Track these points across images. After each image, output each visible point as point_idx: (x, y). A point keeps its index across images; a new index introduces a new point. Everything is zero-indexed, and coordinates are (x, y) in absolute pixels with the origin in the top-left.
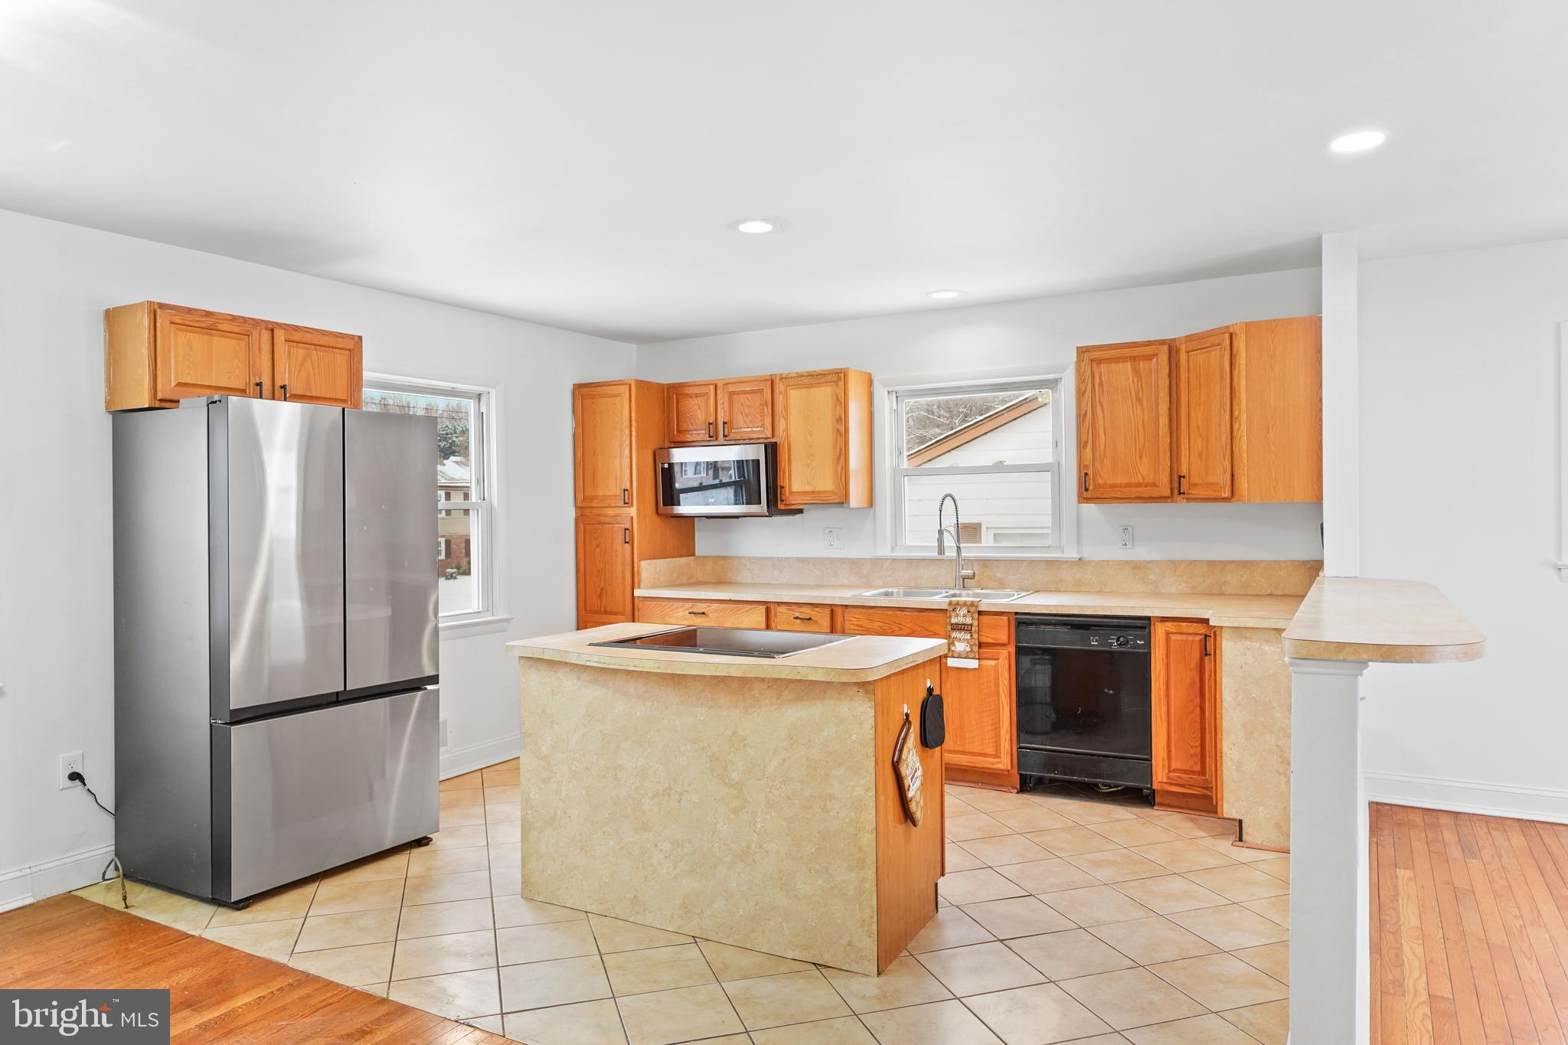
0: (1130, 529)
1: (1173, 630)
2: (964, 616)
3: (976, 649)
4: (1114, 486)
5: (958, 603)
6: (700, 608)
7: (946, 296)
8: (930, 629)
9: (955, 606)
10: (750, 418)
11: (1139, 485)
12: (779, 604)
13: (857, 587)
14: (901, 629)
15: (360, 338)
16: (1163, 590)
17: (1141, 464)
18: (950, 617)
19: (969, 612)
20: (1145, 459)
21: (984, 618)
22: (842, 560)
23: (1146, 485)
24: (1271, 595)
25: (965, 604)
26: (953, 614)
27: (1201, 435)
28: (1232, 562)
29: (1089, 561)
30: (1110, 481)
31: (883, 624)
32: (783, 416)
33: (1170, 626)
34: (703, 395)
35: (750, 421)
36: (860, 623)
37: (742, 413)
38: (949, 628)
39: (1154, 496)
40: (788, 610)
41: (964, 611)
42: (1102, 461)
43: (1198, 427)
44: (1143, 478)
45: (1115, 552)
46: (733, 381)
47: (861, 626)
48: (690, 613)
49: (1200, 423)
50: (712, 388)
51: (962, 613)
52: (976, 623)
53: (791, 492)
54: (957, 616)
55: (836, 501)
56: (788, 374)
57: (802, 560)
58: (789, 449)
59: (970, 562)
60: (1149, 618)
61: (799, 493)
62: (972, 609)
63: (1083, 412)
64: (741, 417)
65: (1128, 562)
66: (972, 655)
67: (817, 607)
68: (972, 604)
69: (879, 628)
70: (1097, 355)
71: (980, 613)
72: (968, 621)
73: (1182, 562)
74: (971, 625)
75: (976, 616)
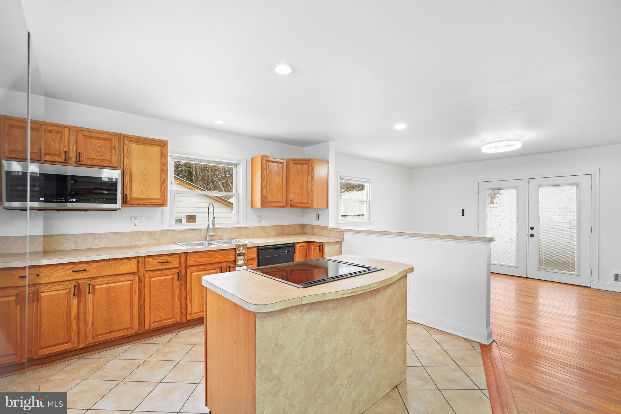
0: (261, 216)
1: (300, 246)
2: (242, 250)
3: (246, 262)
4: (271, 202)
5: (240, 245)
6: (81, 267)
7: (220, 123)
9: (238, 247)
10: (101, 154)
11: (278, 202)
12: (145, 257)
13: (153, 245)
14: (215, 259)
16: (270, 235)
18: (237, 251)
19: (244, 248)
20: (280, 194)
21: (249, 250)
22: (144, 233)
23: (280, 202)
24: (294, 234)
25: (242, 245)
26: (238, 250)
27: (299, 188)
28: (286, 225)
29: (250, 227)
30: (271, 201)
31: (206, 258)
32: (127, 157)
34: (58, 132)
35: (101, 155)
36: (195, 260)
37: (94, 150)
38: (236, 255)
39: (282, 205)
40: (153, 259)
41: (242, 248)
42: (269, 194)
44: (279, 200)
45: (256, 224)
46: (86, 130)
47: (196, 261)
48: (73, 271)
50: (67, 130)
51: (241, 249)
52: (246, 252)
53: (132, 198)
55: (161, 203)
56: (130, 135)
57: (117, 234)
58: (131, 175)
60: (294, 243)
61: (137, 198)
62: (245, 247)
64: (93, 152)
65: (261, 227)
66: (244, 265)
67: (171, 255)
68: (245, 245)
69: (205, 261)
71: (248, 248)
72: (244, 252)
75: (246, 249)
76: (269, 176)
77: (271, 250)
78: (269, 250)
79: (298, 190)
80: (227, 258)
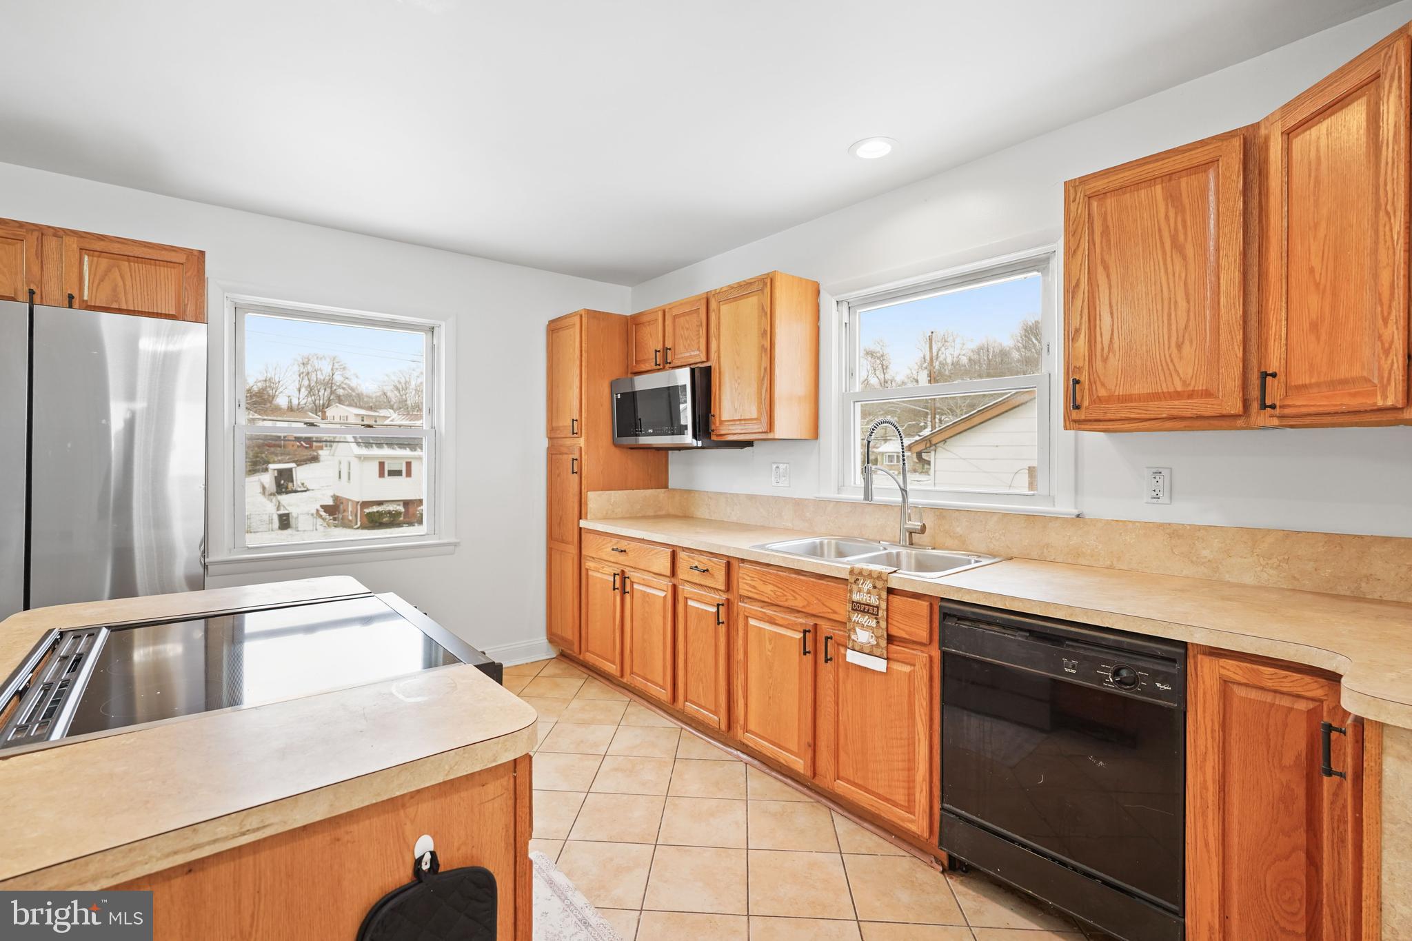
0: (1165, 473)
1: (1238, 678)
2: (869, 592)
3: (883, 643)
5: (860, 573)
8: (827, 604)
9: (857, 577)
10: (688, 342)
11: (1178, 395)
12: (683, 549)
14: (796, 599)
15: (202, 253)
17: (1181, 358)
18: (851, 591)
19: (875, 587)
20: (1187, 348)
21: (896, 600)
22: (788, 501)
23: (1191, 395)
25: (870, 575)
26: (854, 586)
27: (1317, 285)
29: (1092, 520)
30: (1120, 391)
31: (776, 589)
32: (716, 338)
33: (1232, 669)
34: (655, 323)
35: (689, 345)
36: (752, 583)
37: (682, 337)
38: (849, 606)
39: (1206, 414)
41: (868, 586)
42: (1105, 360)
43: (1312, 270)
44: (1184, 383)
46: (677, 304)
47: (754, 587)
48: (614, 550)
49: (1316, 262)
50: (661, 314)
51: (866, 588)
52: (883, 605)
53: (722, 422)
54: (860, 591)
55: (760, 430)
57: (752, 498)
58: (721, 374)
59: (921, 510)
60: (1184, 645)
61: (731, 422)
62: (880, 584)
63: (1074, 283)
64: (681, 341)
65: (1161, 526)
66: (878, 652)
67: (715, 557)
68: (879, 577)
69: (772, 594)
70: (1100, 185)
71: (890, 591)
72: (874, 600)
73: (1269, 531)
74: (878, 607)
75: (884, 594)
76: (1106, 268)
77: (1009, 635)
78: (994, 631)
79: (1314, 301)
80: (824, 605)
